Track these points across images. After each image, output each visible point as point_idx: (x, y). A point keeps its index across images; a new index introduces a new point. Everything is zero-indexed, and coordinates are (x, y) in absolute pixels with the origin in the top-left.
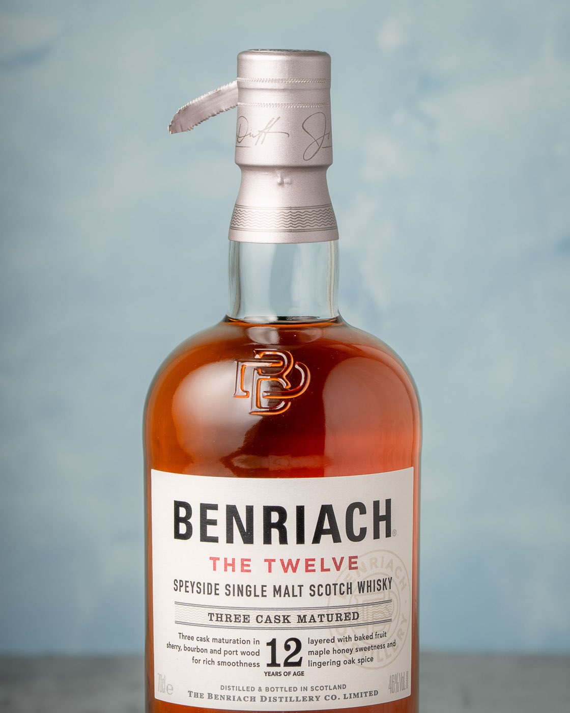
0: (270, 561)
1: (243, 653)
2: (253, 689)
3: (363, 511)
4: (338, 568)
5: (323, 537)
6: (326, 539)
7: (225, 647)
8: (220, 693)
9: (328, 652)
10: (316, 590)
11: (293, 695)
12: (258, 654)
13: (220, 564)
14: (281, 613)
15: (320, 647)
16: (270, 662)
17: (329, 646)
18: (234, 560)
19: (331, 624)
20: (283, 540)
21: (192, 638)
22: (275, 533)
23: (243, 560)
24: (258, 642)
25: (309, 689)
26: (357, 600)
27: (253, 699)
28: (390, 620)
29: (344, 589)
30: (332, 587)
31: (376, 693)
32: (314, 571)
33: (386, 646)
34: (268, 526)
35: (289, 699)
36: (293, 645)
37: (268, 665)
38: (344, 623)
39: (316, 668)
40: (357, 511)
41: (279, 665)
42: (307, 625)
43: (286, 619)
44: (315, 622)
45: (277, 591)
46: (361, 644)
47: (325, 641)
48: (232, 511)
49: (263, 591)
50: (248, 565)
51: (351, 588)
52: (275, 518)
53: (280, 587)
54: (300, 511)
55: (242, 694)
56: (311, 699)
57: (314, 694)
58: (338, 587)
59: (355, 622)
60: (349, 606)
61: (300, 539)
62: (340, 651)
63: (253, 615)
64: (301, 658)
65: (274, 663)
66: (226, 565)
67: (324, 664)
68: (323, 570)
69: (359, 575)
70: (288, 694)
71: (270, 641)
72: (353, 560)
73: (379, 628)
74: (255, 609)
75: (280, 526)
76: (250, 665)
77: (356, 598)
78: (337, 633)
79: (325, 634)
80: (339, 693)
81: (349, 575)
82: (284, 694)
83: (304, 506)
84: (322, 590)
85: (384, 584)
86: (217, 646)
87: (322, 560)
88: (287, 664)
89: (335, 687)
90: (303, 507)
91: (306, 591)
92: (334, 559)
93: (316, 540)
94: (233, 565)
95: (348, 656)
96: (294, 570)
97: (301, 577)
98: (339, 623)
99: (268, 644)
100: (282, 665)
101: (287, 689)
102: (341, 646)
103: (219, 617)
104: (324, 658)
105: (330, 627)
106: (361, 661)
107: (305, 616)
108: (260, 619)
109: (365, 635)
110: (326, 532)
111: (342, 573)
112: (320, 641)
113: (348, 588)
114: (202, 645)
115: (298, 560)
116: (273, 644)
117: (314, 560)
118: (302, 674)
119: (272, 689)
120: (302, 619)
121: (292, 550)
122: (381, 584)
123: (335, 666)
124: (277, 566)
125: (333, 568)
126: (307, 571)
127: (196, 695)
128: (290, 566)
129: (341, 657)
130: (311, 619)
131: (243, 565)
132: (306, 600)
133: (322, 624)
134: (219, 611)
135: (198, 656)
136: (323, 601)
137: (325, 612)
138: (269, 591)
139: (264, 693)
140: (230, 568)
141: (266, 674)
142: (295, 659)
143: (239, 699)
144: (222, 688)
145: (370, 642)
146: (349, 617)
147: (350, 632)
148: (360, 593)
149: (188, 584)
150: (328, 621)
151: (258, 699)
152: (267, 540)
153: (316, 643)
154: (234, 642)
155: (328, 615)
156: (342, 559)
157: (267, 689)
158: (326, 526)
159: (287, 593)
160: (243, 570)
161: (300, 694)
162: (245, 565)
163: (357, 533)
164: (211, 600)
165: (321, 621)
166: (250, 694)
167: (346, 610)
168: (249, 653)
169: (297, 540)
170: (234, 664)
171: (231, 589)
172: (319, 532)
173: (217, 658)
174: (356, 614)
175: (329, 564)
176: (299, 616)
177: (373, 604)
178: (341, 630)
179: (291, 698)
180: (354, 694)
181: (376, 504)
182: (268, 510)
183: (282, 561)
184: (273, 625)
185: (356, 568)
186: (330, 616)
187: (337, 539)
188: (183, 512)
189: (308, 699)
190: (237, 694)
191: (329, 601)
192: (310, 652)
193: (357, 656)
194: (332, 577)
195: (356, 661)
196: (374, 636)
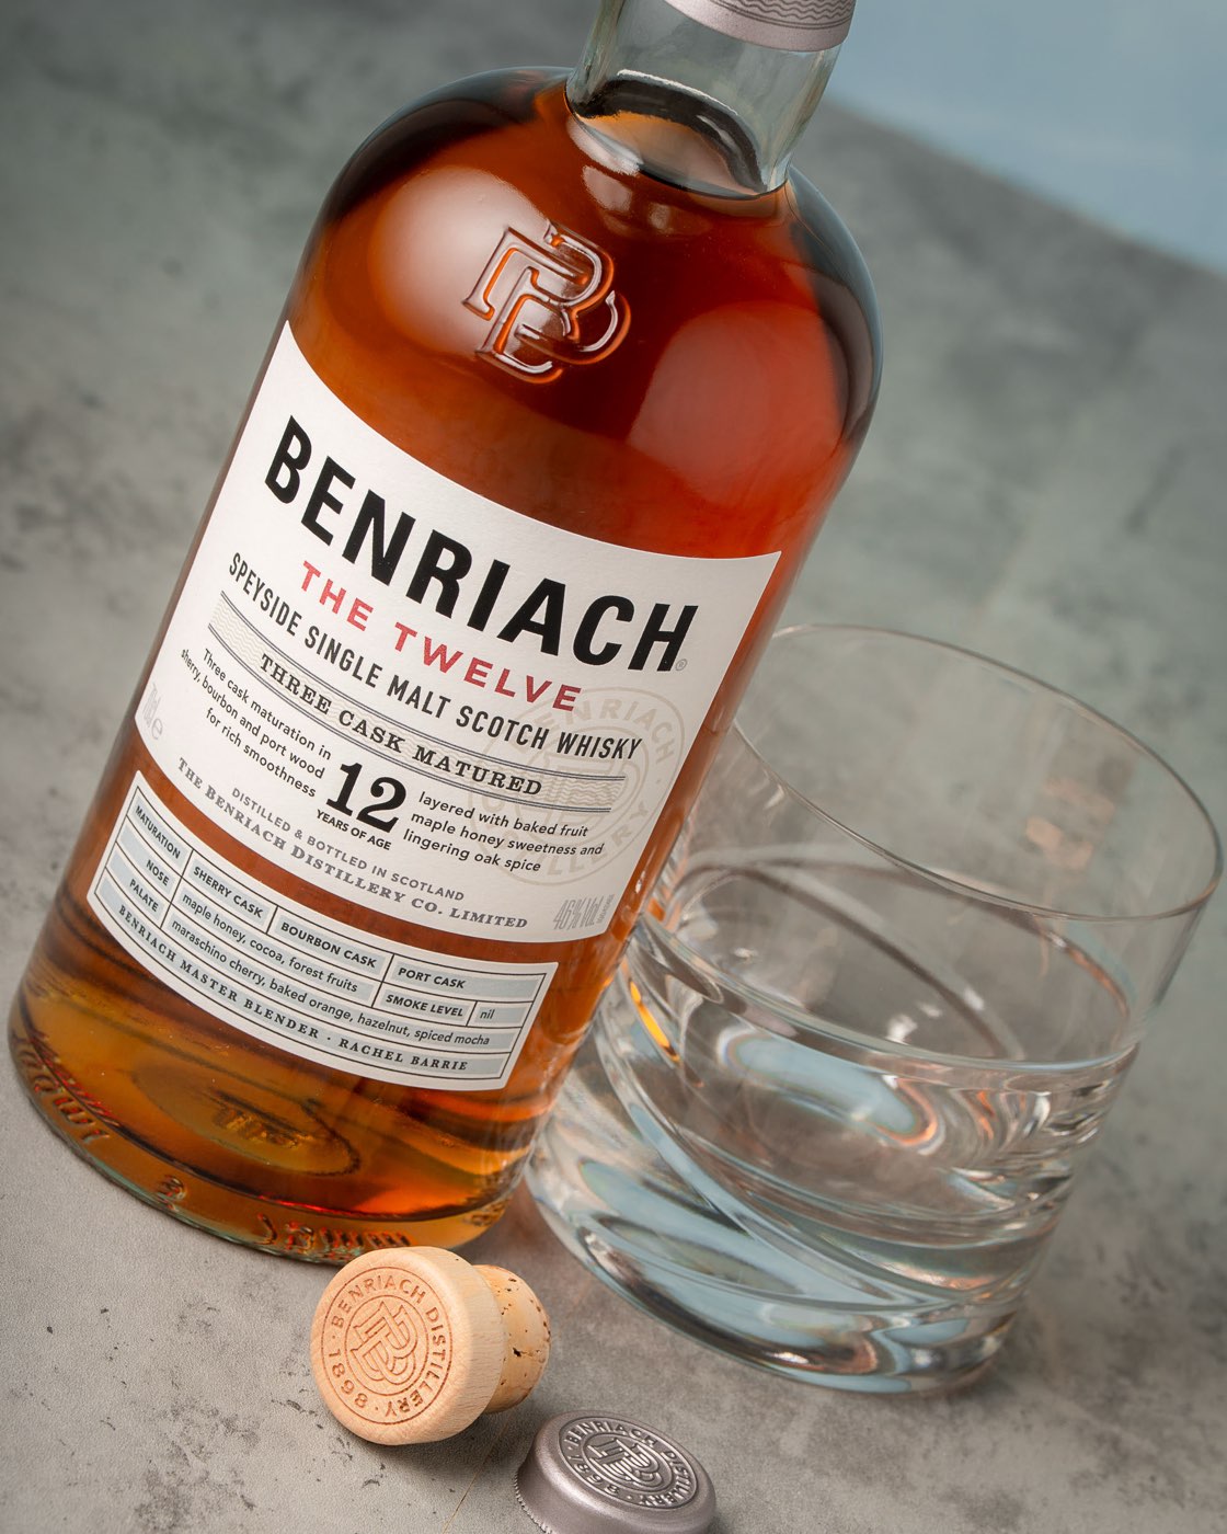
0: (406, 632)
1: (294, 758)
2: (287, 827)
3: (625, 616)
4: (531, 697)
5: (524, 634)
6: (529, 640)
7: (267, 728)
8: (229, 799)
9: (451, 830)
10: (472, 718)
11: (356, 873)
12: (320, 773)
13: (317, 585)
14: (389, 728)
15: (438, 815)
16: (335, 800)
17: (459, 822)
18: (343, 592)
19: (476, 785)
20: (446, 606)
21: (223, 676)
22: (435, 588)
23: (358, 603)
24: (327, 755)
25: (389, 875)
26: (548, 761)
27: (280, 843)
28: (607, 810)
29: (529, 736)
30: (506, 725)
31: (523, 923)
32: (482, 684)
33: (578, 851)
34: (427, 568)
35: (343, 876)
36: (389, 792)
37: (330, 803)
38: (503, 791)
39: (416, 846)
40: (613, 611)
41: (349, 812)
42: (430, 769)
43: (394, 742)
44: (447, 770)
45: (397, 687)
46: (524, 837)
47: (454, 810)
48: (373, 507)
49: (371, 674)
50: (365, 618)
51: (543, 739)
52: (446, 560)
53: (406, 683)
54: (498, 572)
55: (265, 825)
56: (386, 893)
57: (395, 887)
58: (517, 729)
59: (528, 797)
60: (526, 768)
61: (479, 620)
62: (475, 836)
63: (338, 705)
64: (395, 820)
65: (341, 804)
66: (327, 593)
67: (435, 846)
68: (500, 689)
69: (570, 721)
70: (347, 868)
71: (350, 763)
72: (567, 693)
73: (575, 820)
74: (345, 697)
75: (451, 581)
76: (298, 785)
77: (548, 757)
78: (480, 804)
79: (460, 798)
80: (446, 905)
81: (549, 715)
82: (338, 864)
83: (508, 567)
84: (484, 723)
85: (619, 749)
86: (256, 720)
87: (506, 673)
88: (364, 816)
89: (440, 891)
90: (506, 567)
91: (452, 712)
92: (530, 680)
93: (509, 633)
94: (339, 600)
95: (490, 850)
96: (445, 667)
97: (451, 684)
98: (495, 789)
99: (344, 768)
100: (356, 814)
101: (348, 858)
102: (482, 828)
103: (279, 674)
104: (439, 837)
105: (472, 790)
106: (513, 865)
107: (431, 753)
108: (346, 718)
109: (540, 824)
110: (535, 628)
111: (536, 707)
112: (444, 806)
113: (537, 737)
114: (232, 699)
115: (458, 655)
116: (353, 771)
117: (489, 666)
118: (387, 846)
119: (321, 846)
120: (423, 755)
121: (454, 630)
122: (613, 747)
123: (455, 858)
124: (414, 646)
125: (522, 693)
126: (468, 678)
127: (190, 774)
128: (438, 656)
129: (474, 847)
130: (441, 763)
131: (354, 611)
132: (445, 728)
133: (458, 779)
134: (284, 664)
135: (220, 712)
136: (479, 742)
137: (474, 761)
138: (383, 681)
139: (303, 844)
140: (330, 602)
141: (320, 814)
142: (384, 816)
143: (257, 829)
144: (236, 792)
145: (545, 838)
146: (522, 786)
147: (510, 811)
148: (559, 751)
149: (252, 579)
150: (474, 777)
151: (289, 848)
152: (416, 592)
153: (435, 806)
154: (287, 731)
155: (477, 769)
156: (547, 684)
157: (311, 841)
158: (539, 617)
159: (414, 699)
160: (350, 619)
161: (369, 877)
162: (359, 613)
163: (596, 649)
164: (278, 634)
165: (460, 774)
166: (278, 832)
167: (518, 773)
168: (304, 764)
169: (471, 620)
170: (271, 767)
171: (319, 639)
172: (520, 622)
173: (248, 738)
174: (535, 786)
175: (516, 683)
176: (421, 749)
177: (579, 777)
178: (494, 802)
179: (348, 875)
180: (475, 915)
181: (660, 610)
182: (438, 542)
183: (428, 641)
184: (367, 741)
185: (570, 708)
186: (481, 773)
187: (550, 646)
188: (295, 449)
189: (380, 890)
190: (257, 819)
191: (489, 746)
192: (417, 818)
193: (506, 854)
194: (514, 708)
195: (502, 863)
196: (558, 830)
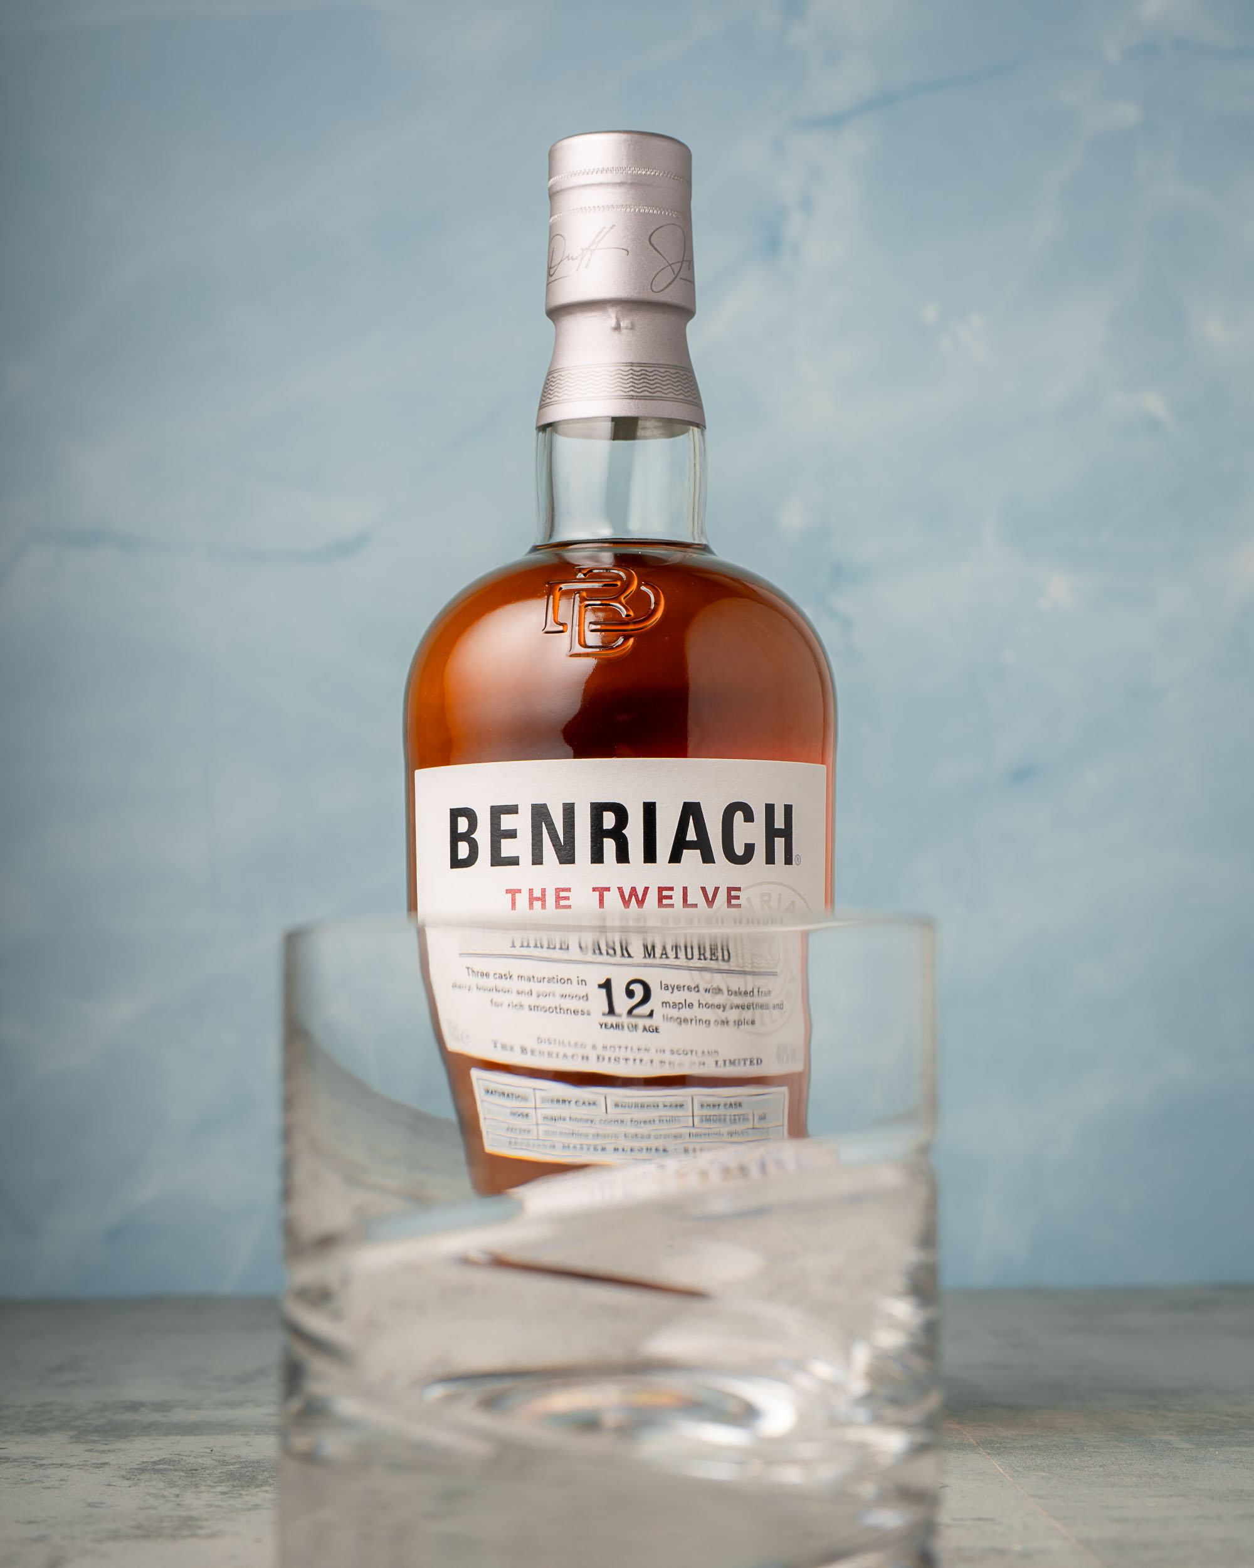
0: (601, 890)
1: (563, 996)
2: (583, 1046)
3: (749, 817)
4: (710, 903)
5: (686, 853)
6: (691, 856)
7: (536, 986)
8: (538, 1046)
9: (691, 1006)
11: (645, 1056)
12: (586, 999)
15: (679, 998)
16: (607, 1011)
17: (693, 997)
19: (692, 964)
20: (623, 856)
21: (487, 975)
22: (609, 846)
23: (558, 891)
24: (584, 983)
25: (668, 1051)
27: (584, 1058)
31: (760, 1060)
32: (671, 905)
34: (598, 834)
35: (637, 1062)
36: (639, 992)
37: (604, 1014)
38: (710, 965)
39: (673, 1024)
40: (739, 816)
41: (620, 1016)
42: (657, 960)
46: (737, 1000)
47: (686, 989)
48: (540, 814)
50: (568, 898)
52: (609, 820)
54: (650, 810)
55: (570, 1051)
57: (675, 1058)
59: (726, 966)
61: (650, 855)
62: (708, 1006)
64: (652, 1009)
65: (612, 1013)
66: (532, 899)
67: (686, 1021)
68: (685, 904)
71: (603, 982)
72: (733, 893)
75: (618, 834)
76: (575, 1012)
78: (701, 981)
79: (686, 979)
80: (710, 1060)
82: (630, 1055)
87: (685, 889)
88: (631, 1015)
89: (703, 1052)
90: (654, 805)
92: (704, 890)
93: (675, 857)
94: (542, 898)
95: (720, 1014)
96: (640, 904)
97: (650, 914)
98: (704, 964)
99: (601, 986)
100: (625, 1015)
101: (635, 1049)
102: (709, 998)
104: (685, 1013)
105: (692, 970)
106: (738, 1024)
109: (743, 990)
110: (692, 845)
111: (716, 910)
112: (679, 989)
114: (502, 984)
115: (646, 889)
116: (608, 986)
117: (671, 889)
118: (656, 1030)
119: (612, 1048)
120: (649, 951)
121: (637, 873)
123: (702, 1026)
124: (612, 897)
125: (702, 902)
126: (660, 904)
127: (504, 1047)
128: (633, 897)
129: (710, 1015)
131: (558, 898)
133: (678, 964)
135: (499, 997)
139: (600, 1052)
140: (537, 904)
141: (601, 1025)
142: (643, 1010)
143: (565, 1056)
144: (540, 1039)
146: (718, 954)
150: (687, 958)
151: (593, 1058)
152: (597, 856)
153: (673, 991)
154: (550, 979)
156: (717, 889)
157: (605, 1047)
158: (691, 835)
160: (557, 906)
161: (655, 1057)
162: (562, 898)
163: (739, 850)
165: (677, 960)
166: (581, 1051)
168: (572, 997)
169: (644, 859)
170: (552, 1009)
172: (680, 846)
173: (527, 1001)
174: (727, 955)
175: (695, 896)
179: (641, 1060)
180: (730, 1061)
181: (770, 809)
182: (598, 809)
183: (620, 889)
185: (739, 905)
186: (690, 954)
187: (708, 858)
190: (562, 1050)
192: (665, 1004)
193: (733, 1015)
195: (732, 1022)
196: (756, 992)
